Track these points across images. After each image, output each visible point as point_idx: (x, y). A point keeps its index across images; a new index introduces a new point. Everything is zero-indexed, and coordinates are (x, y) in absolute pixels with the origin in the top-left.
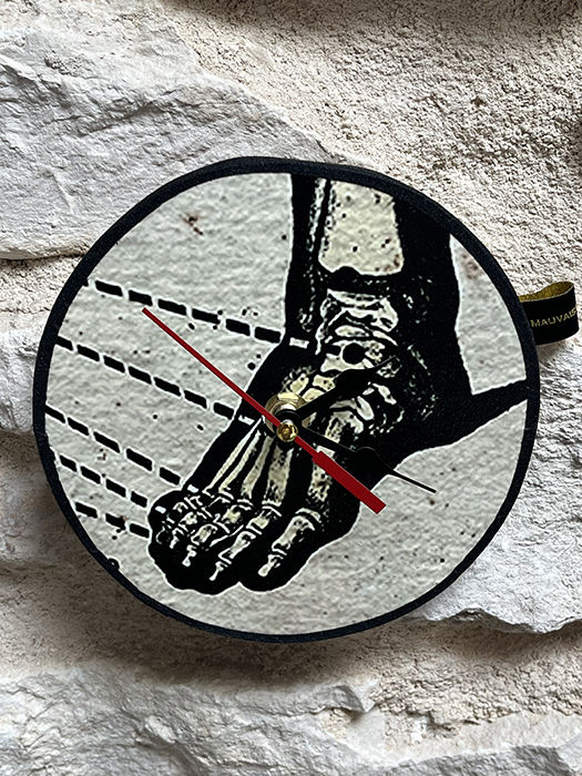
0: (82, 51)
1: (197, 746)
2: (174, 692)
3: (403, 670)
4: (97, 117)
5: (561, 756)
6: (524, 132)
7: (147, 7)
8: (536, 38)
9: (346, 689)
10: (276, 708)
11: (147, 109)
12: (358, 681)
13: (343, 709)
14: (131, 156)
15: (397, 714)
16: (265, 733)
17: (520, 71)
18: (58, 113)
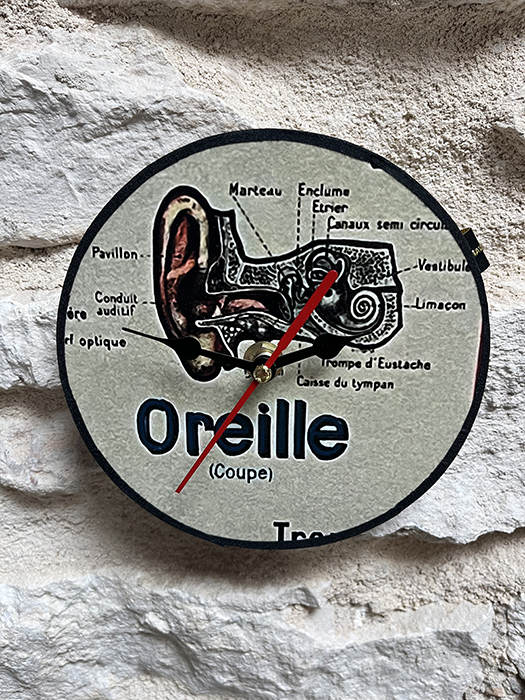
0: (86, 69)
1: (186, 636)
2: (168, 595)
3: (349, 573)
4: (99, 124)
5: (473, 638)
6: (445, 141)
7: (140, 35)
8: (456, 63)
9: (305, 591)
10: (249, 607)
11: (141, 116)
12: (314, 584)
13: (302, 605)
14: (128, 158)
15: (343, 606)
16: (241, 626)
17: (443, 90)
18: (67, 122)
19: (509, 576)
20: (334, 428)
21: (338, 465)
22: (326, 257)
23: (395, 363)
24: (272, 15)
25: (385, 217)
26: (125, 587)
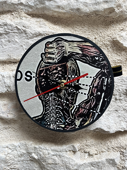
0: (29, 25)
1: (42, 160)
2: (38, 147)
4: (31, 36)
5: (115, 160)
6: (103, 43)
8: (105, 28)
9: (73, 146)
10: (59, 150)
11: (40, 34)
13: (72, 151)
15: (82, 152)
18: (24, 35)
19: (123, 144)
24: (68, 18)
26: (27, 146)
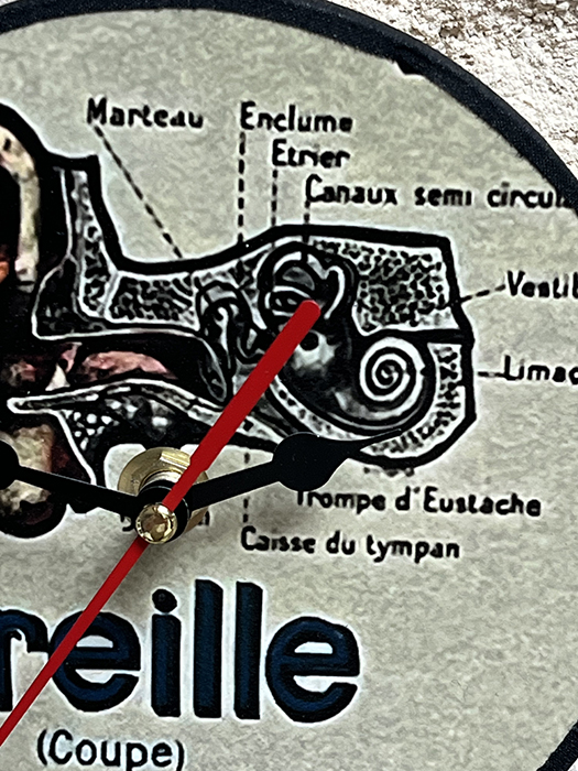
20: (324, 648)
21: (337, 733)
22: (303, 263)
23: (461, 501)
25: (432, 180)
